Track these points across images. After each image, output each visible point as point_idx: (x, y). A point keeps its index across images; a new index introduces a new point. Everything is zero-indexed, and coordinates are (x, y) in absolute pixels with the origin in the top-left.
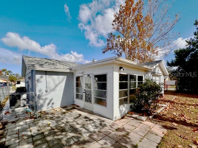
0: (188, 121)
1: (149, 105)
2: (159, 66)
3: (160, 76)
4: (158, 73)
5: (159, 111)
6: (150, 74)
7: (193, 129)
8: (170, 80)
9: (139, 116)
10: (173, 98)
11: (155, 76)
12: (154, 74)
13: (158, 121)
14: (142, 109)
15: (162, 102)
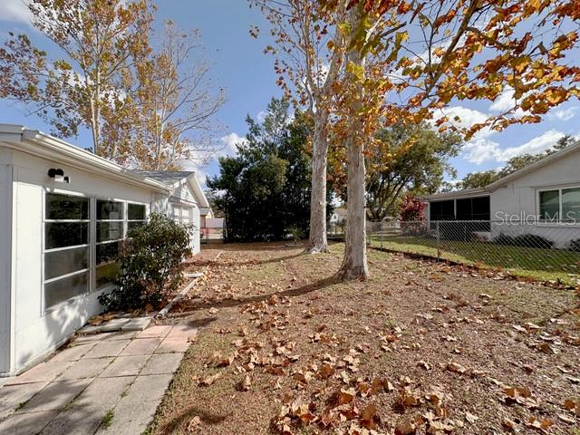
0: (236, 296)
1: (160, 281)
2: (189, 184)
3: (191, 207)
4: (187, 201)
5: (184, 291)
6: (165, 202)
7: (240, 309)
8: (216, 217)
9: (128, 320)
10: (217, 255)
11: (179, 207)
12: (176, 201)
13: (181, 316)
14: (142, 298)
15: (196, 268)
